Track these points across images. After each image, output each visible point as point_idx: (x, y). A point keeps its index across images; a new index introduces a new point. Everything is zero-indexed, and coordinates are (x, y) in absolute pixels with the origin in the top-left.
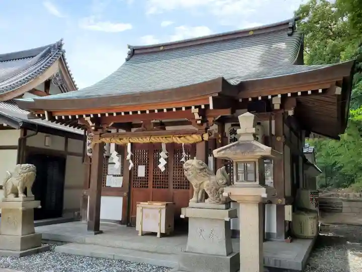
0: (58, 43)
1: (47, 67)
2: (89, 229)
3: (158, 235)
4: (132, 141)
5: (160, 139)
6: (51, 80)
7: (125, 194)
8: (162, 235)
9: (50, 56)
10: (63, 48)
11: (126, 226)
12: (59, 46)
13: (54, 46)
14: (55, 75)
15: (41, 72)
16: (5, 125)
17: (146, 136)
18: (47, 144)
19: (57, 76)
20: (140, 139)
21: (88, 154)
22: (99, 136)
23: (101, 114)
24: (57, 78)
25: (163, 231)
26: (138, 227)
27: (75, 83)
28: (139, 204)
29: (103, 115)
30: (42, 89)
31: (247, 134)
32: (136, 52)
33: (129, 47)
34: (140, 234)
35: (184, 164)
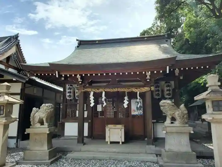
0: (16, 35)
1: (10, 48)
2: (78, 142)
3: (121, 143)
4: (105, 90)
5: (124, 90)
6: (11, 56)
7: (90, 121)
8: (123, 143)
9: (11, 42)
10: (19, 38)
11: (90, 139)
12: (16, 37)
13: (13, 37)
14: (14, 54)
15: (6, 51)
16: (14, 79)
17: (115, 88)
18: (35, 92)
19: (15, 54)
20: (111, 89)
21: (68, 98)
22: (83, 87)
23: (85, 75)
24: (15, 56)
25: (123, 141)
26: (107, 139)
27: (25, 59)
28: (107, 126)
29: (86, 75)
30: (5, 61)
31: (215, 85)
32: (82, 43)
33: (77, 40)
34: (109, 143)
35: (160, 103)
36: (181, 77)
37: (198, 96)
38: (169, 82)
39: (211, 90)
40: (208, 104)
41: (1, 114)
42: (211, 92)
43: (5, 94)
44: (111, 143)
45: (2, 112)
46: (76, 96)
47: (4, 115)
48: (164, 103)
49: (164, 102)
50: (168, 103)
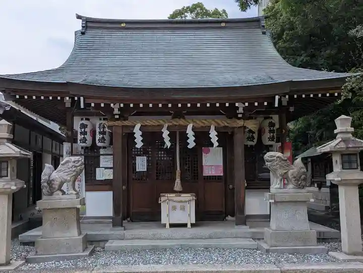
3: (189, 226)
7: (124, 187)
26: (164, 219)
28: (164, 196)
31: (347, 132)
32: (89, 24)
33: (79, 17)
34: (168, 226)
35: (265, 156)
36: (291, 108)
37: (323, 147)
38: (272, 118)
39: (340, 139)
40: (336, 159)
41: (2, 175)
42: (341, 141)
43: (6, 141)
44: (172, 226)
45: (4, 173)
46: (97, 139)
47: (9, 177)
48: (272, 156)
49: (272, 154)
50: (278, 157)
